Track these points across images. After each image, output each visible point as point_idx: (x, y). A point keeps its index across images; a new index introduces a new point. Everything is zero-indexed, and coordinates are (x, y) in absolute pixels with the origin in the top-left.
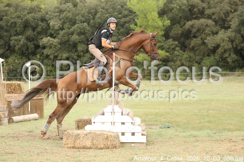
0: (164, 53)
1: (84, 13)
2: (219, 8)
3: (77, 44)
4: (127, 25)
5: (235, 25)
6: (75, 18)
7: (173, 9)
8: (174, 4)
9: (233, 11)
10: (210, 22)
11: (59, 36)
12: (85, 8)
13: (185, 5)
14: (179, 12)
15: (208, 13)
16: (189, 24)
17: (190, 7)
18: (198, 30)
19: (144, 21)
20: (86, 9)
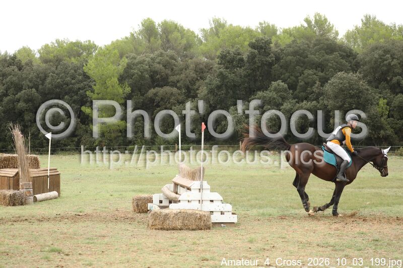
0: (124, 124)
1: (32, 78)
2: (184, 75)
3: (24, 112)
4: (81, 91)
5: (202, 94)
6: (21, 83)
7: (134, 75)
8: (134, 69)
9: (199, 78)
10: (175, 90)
11: (3, 103)
12: (33, 71)
13: (147, 71)
14: (140, 78)
15: (172, 80)
16: (152, 92)
17: (152, 73)
18: (162, 99)
19: (103, 88)
20: (33, 73)
